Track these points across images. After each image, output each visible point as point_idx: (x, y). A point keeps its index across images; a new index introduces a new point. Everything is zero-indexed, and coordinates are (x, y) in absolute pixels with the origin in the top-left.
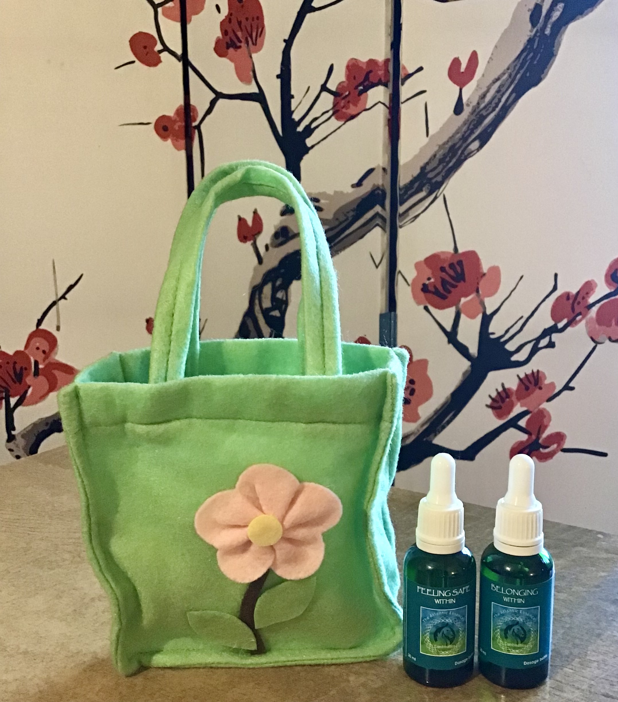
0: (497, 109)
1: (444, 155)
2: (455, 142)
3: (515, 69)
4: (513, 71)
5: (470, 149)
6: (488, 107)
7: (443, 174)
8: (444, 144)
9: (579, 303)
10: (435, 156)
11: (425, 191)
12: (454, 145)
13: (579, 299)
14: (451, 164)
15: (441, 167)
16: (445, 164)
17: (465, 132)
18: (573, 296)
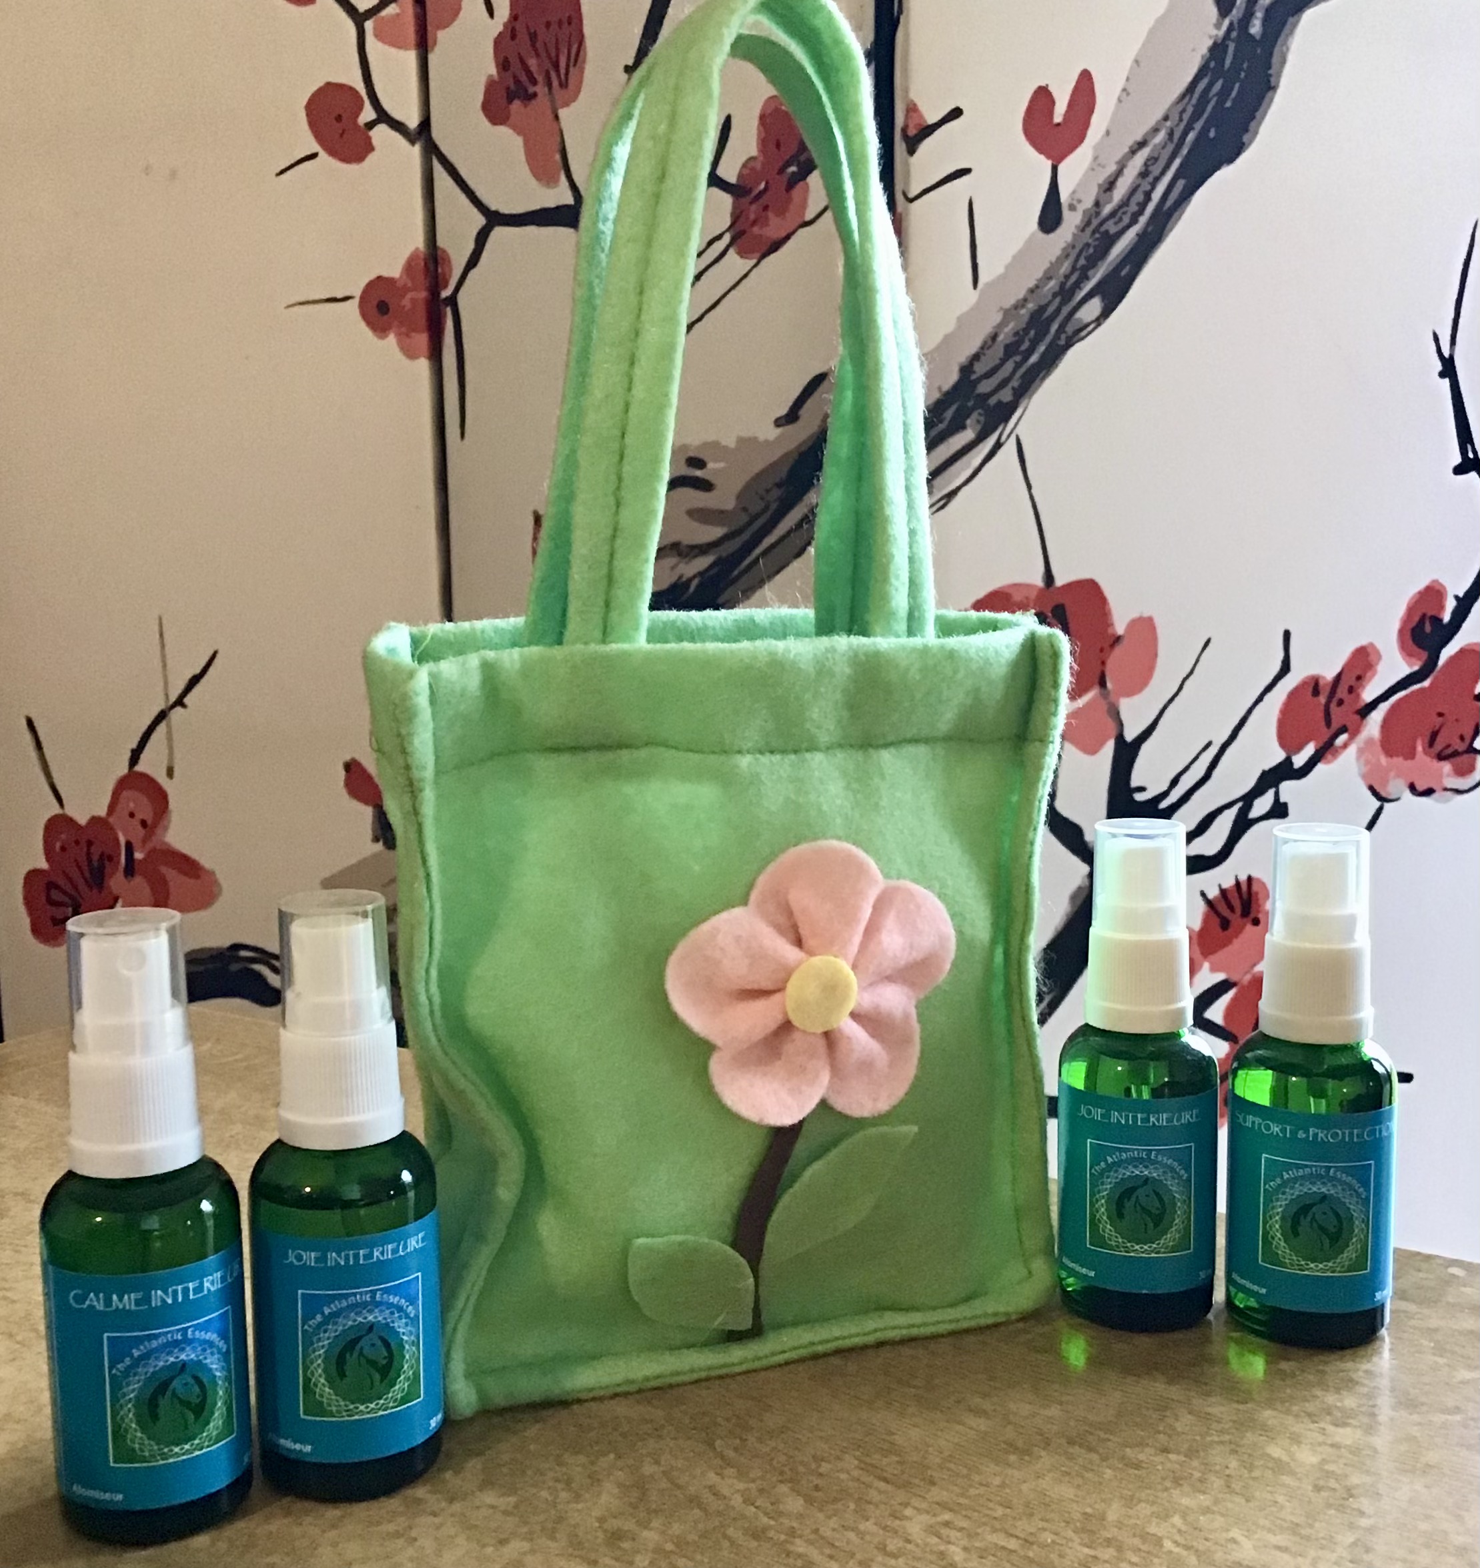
0: (1143, 220)
1: (1016, 334)
2: (1043, 302)
3: (1181, 120)
4: (1178, 125)
5: (1080, 320)
6: (1119, 214)
7: (1015, 383)
8: (1017, 306)
9: (1340, 702)
10: (994, 337)
11: (973, 429)
12: (1042, 309)
13: (1342, 692)
14: (1034, 359)
15: (1009, 366)
16: (1018, 358)
17: (1067, 277)
18: (1327, 685)
